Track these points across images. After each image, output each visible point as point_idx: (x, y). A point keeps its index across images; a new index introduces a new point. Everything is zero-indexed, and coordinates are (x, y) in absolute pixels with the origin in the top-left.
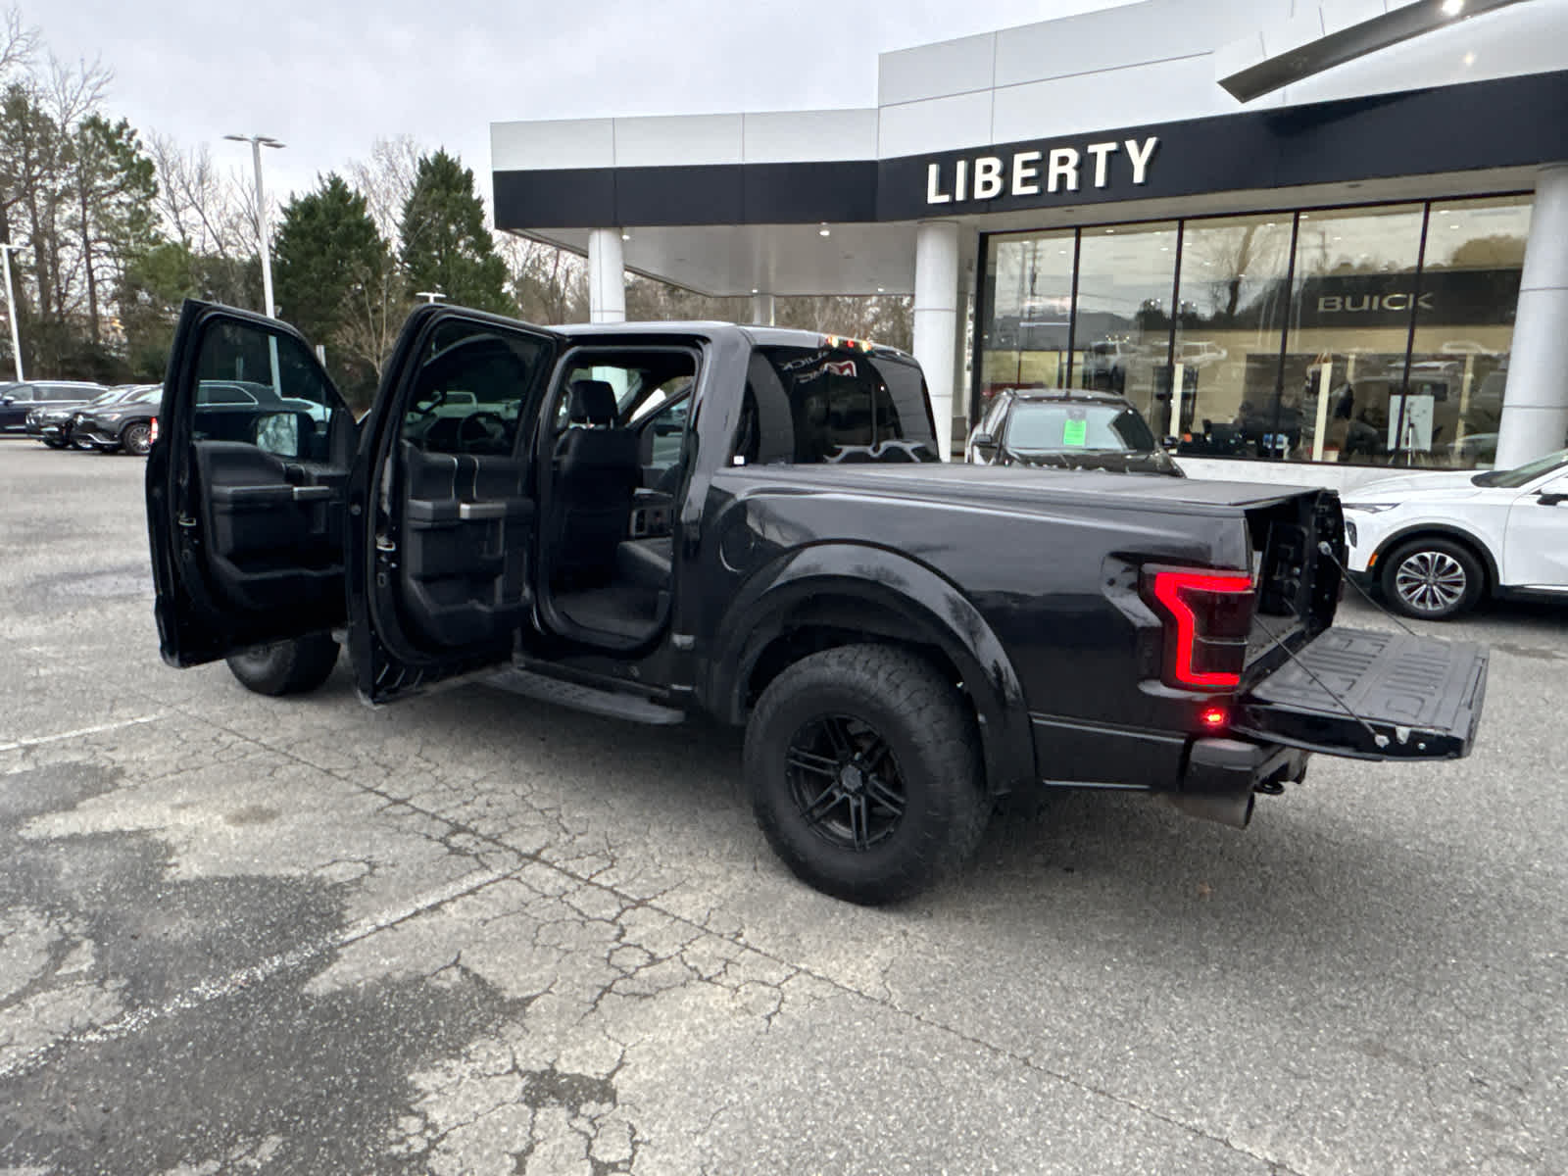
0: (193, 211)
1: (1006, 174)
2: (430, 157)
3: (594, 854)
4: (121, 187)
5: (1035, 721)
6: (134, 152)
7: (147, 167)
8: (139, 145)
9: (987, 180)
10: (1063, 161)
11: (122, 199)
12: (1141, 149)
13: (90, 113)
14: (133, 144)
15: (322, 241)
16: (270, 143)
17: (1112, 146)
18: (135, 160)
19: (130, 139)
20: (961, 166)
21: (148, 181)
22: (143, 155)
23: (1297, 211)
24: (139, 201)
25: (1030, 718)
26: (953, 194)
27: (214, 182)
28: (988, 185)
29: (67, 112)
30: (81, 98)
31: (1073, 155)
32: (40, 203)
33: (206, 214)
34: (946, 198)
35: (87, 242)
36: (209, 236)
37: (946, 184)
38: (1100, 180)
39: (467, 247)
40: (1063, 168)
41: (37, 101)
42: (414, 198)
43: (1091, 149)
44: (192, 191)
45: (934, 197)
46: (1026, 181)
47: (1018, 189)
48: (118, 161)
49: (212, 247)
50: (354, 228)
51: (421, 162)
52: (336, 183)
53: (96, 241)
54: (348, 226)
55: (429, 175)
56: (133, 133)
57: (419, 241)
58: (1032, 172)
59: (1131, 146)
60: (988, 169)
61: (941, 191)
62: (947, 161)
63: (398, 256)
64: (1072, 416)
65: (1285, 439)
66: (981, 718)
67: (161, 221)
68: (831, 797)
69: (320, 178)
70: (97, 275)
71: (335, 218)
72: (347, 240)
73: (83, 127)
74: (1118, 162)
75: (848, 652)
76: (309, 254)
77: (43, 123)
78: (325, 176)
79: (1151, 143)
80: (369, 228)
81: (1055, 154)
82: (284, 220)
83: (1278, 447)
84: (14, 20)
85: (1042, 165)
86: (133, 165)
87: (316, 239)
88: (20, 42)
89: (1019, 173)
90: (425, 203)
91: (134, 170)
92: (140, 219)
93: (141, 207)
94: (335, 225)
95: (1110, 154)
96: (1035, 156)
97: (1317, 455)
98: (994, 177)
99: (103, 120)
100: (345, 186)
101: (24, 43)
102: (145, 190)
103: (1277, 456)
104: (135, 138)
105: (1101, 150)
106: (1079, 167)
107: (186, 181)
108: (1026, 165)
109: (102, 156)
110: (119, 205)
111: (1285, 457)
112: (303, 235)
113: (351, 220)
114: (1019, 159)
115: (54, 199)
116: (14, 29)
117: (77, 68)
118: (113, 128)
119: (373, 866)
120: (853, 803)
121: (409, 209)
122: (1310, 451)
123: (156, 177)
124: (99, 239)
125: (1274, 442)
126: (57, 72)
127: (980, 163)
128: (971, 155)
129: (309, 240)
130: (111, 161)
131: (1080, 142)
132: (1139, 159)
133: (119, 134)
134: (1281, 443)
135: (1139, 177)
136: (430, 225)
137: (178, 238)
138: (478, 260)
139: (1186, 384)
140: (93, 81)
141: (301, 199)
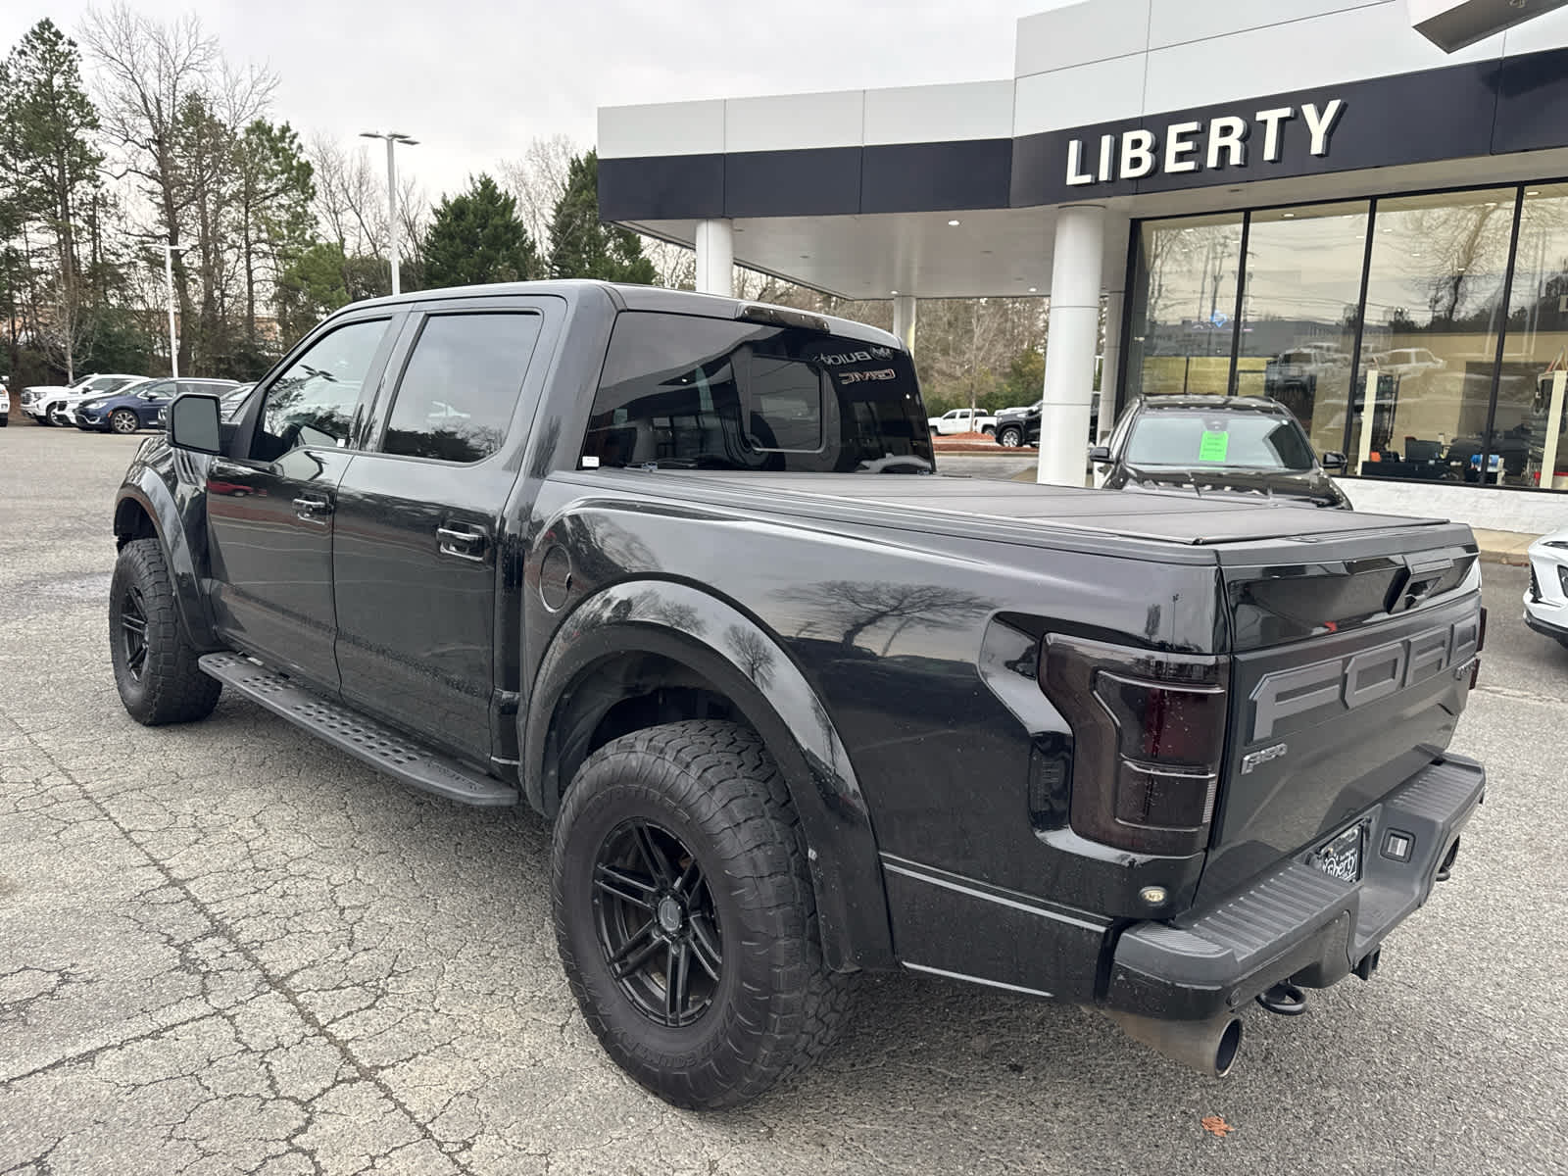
0: (351, 213)
1: (1158, 149)
2: (582, 157)
3: (362, 984)
4: (283, 190)
5: (887, 866)
6: (294, 156)
7: (306, 169)
8: (300, 147)
9: (1136, 156)
10: (1226, 131)
11: (283, 202)
12: (1321, 113)
13: (256, 118)
14: (294, 146)
15: (471, 242)
16: (404, 139)
17: (1286, 112)
18: (295, 163)
19: (292, 142)
20: (1106, 142)
21: (306, 184)
22: (303, 158)
23: (1521, 186)
24: (297, 203)
25: (880, 860)
26: (1096, 172)
27: (372, 184)
28: (1136, 162)
29: (237, 117)
30: (249, 103)
31: (1238, 124)
32: (210, 207)
33: (362, 216)
34: (1087, 179)
35: (248, 245)
36: (366, 240)
37: (1088, 163)
38: (1269, 153)
39: (617, 249)
40: (1226, 140)
41: (211, 109)
42: (565, 199)
43: (1260, 116)
44: (351, 194)
45: (1073, 178)
46: (1181, 157)
47: (1171, 166)
48: (279, 164)
49: (367, 250)
50: (501, 229)
51: (573, 163)
52: (487, 184)
53: (255, 242)
54: (496, 227)
55: (580, 175)
56: (295, 136)
57: (568, 243)
58: (1188, 146)
59: (1309, 111)
60: (1137, 144)
61: (1082, 171)
62: (1089, 136)
63: (547, 258)
64: (1211, 428)
65: (1501, 461)
66: (812, 854)
67: (317, 223)
68: (646, 938)
69: (472, 179)
70: (256, 275)
71: (484, 220)
72: (495, 242)
73: (249, 131)
74: (1293, 130)
75: (661, 733)
76: (456, 256)
77: (215, 127)
78: (476, 178)
79: (1333, 106)
80: (517, 230)
81: (1216, 124)
82: (434, 221)
83: (1490, 469)
84: (194, 30)
85: (1201, 137)
86: (292, 168)
87: (464, 240)
88: (198, 51)
89: (1173, 147)
90: (574, 205)
91: (294, 172)
92: (299, 220)
93: (299, 209)
94: (483, 227)
95: (1282, 121)
96: (1192, 126)
97: (1546, 482)
98: (1143, 152)
99: (268, 124)
100: (495, 187)
101: (202, 52)
102: (303, 193)
103: (1490, 481)
104: (297, 141)
105: (1271, 117)
106: (1243, 139)
107: (346, 185)
108: (1182, 137)
109: (265, 159)
110: (278, 209)
111: (1499, 482)
112: (452, 237)
113: (497, 221)
114: (1174, 131)
115: (222, 202)
116: (193, 39)
117: (245, 76)
118: (276, 132)
119: (65, 979)
120: (673, 951)
121: (559, 209)
122: (1538, 476)
123: (315, 179)
124: (259, 241)
125: (1485, 464)
126: (228, 80)
127: (1128, 137)
128: (1117, 129)
129: (458, 241)
130: (272, 164)
131: (1246, 108)
132: (1318, 127)
133: (282, 138)
134: (1494, 465)
135: (1317, 147)
136: (581, 227)
137: (334, 240)
138: (626, 263)
139: (1380, 394)
140: (262, 86)
141: (452, 200)
